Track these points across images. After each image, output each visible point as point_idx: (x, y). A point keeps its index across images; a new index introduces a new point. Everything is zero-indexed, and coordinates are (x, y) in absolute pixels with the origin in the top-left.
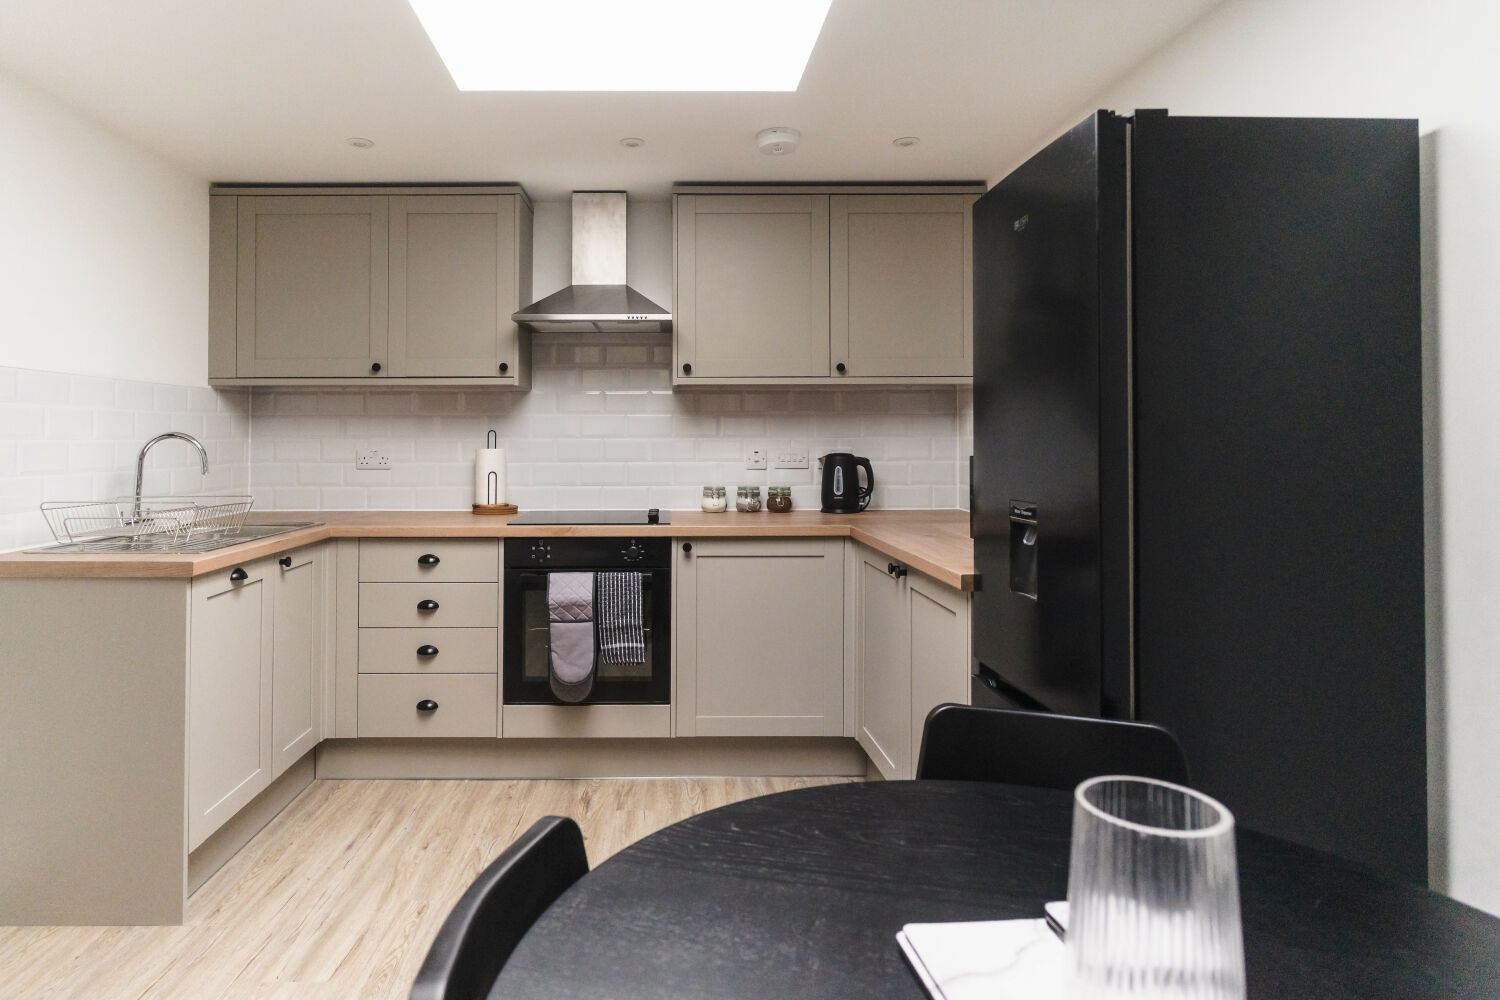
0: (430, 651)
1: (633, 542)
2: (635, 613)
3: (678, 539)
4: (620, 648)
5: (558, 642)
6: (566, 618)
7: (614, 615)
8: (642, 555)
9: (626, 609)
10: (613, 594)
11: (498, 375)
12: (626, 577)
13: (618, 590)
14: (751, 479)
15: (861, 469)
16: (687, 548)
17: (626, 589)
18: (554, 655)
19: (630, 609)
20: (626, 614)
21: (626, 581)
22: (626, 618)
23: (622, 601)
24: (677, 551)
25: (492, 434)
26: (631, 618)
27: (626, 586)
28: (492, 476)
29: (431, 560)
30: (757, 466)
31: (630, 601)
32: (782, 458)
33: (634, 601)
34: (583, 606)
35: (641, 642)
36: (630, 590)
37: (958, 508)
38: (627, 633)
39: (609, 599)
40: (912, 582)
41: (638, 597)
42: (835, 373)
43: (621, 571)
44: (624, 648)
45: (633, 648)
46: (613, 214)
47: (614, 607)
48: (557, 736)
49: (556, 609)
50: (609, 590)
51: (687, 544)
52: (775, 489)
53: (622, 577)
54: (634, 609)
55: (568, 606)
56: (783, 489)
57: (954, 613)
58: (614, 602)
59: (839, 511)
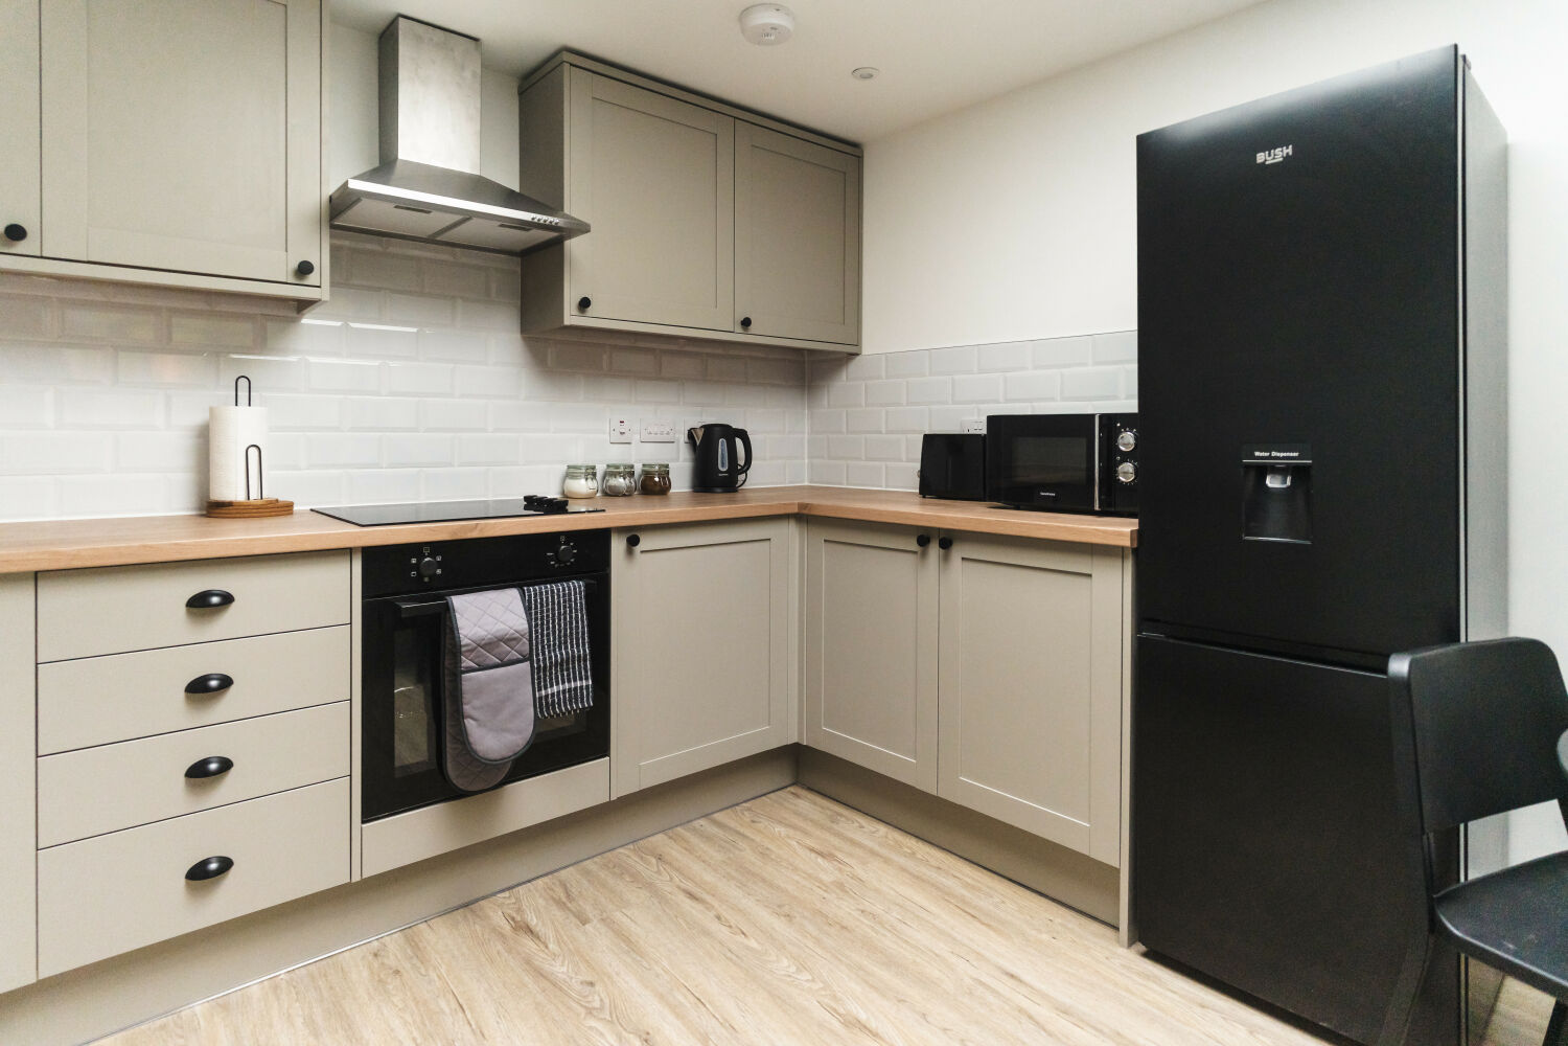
0: (213, 766)
1: (563, 539)
2: (577, 639)
3: (621, 530)
4: (558, 692)
5: (477, 703)
6: (488, 662)
7: (549, 646)
8: (574, 555)
9: (565, 635)
10: (548, 616)
11: (291, 280)
12: (564, 590)
13: (553, 609)
14: (618, 456)
15: (739, 442)
16: (633, 541)
17: (565, 607)
18: (469, 723)
19: (571, 633)
20: (566, 643)
21: (564, 595)
22: (566, 648)
23: (560, 625)
24: (618, 546)
25: (243, 383)
26: (572, 647)
27: (565, 601)
28: (253, 452)
29: (215, 600)
30: (623, 439)
31: (571, 623)
32: (650, 429)
33: (577, 622)
34: (514, 639)
35: (587, 679)
36: (570, 607)
37: (806, 484)
38: (568, 670)
39: (542, 624)
40: (958, 552)
41: (582, 616)
42: (739, 329)
43: (555, 582)
44: (564, 691)
45: (576, 688)
46: (463, 68)
47: (548, 635)
48: (456, 848)
49: (472, 651)
50: (542, 612)
51: (633, 537)
52: (651, 466)
53: (558, 590)
54: (577, 633)
55: (489, 645)
56: (661, 466)
57: (1090, 576)
58: (548, 628)
59: (719, 490)
